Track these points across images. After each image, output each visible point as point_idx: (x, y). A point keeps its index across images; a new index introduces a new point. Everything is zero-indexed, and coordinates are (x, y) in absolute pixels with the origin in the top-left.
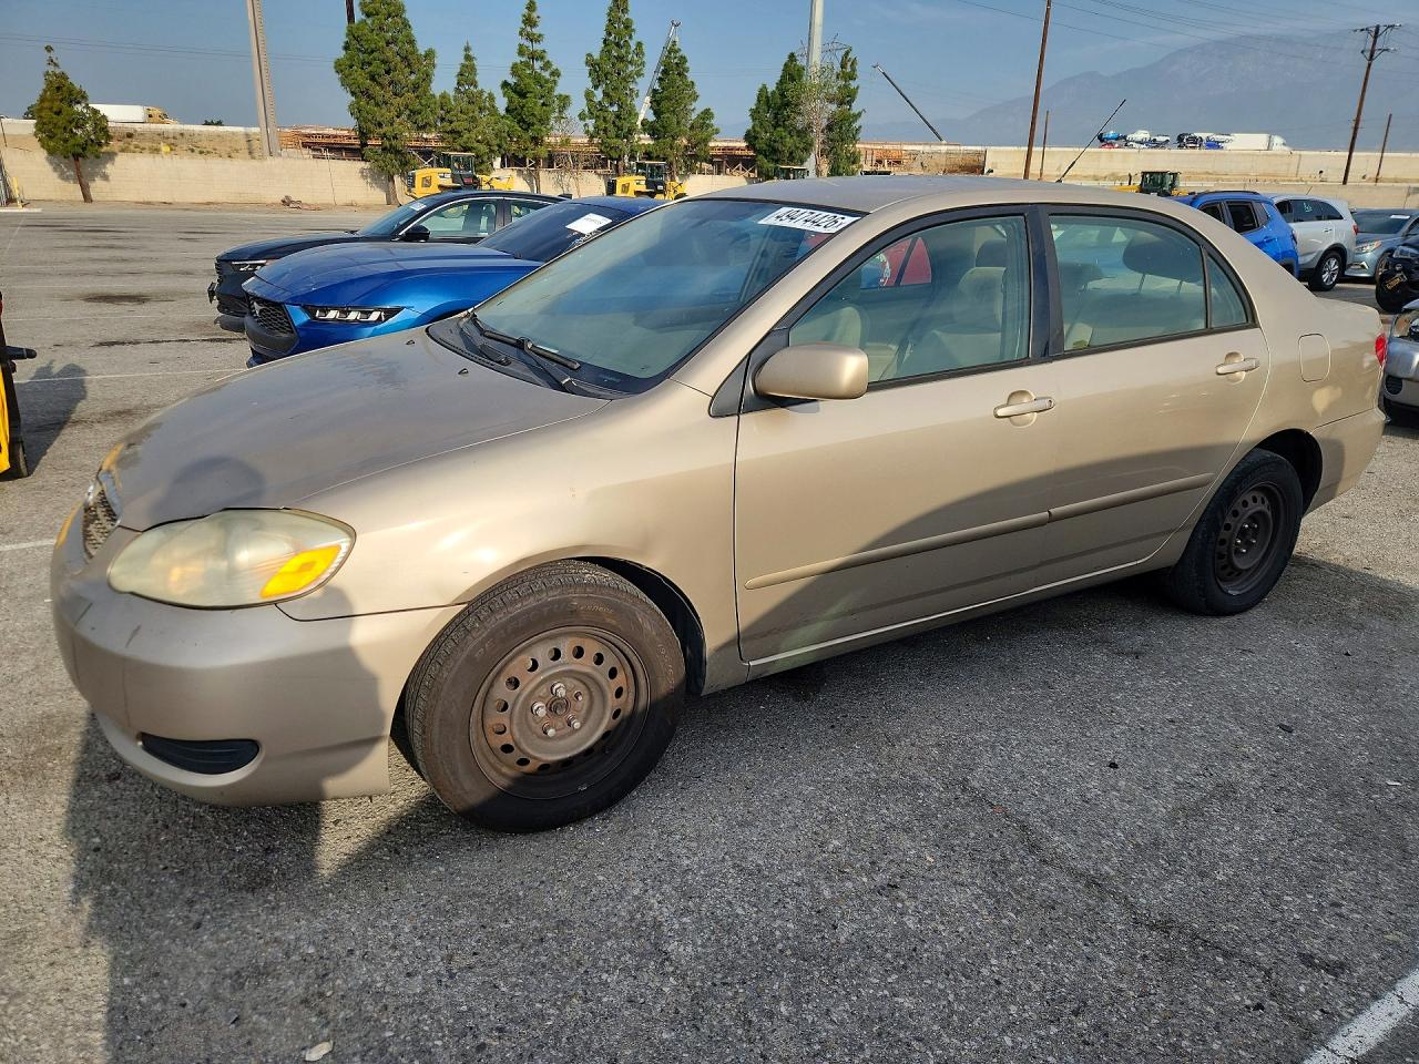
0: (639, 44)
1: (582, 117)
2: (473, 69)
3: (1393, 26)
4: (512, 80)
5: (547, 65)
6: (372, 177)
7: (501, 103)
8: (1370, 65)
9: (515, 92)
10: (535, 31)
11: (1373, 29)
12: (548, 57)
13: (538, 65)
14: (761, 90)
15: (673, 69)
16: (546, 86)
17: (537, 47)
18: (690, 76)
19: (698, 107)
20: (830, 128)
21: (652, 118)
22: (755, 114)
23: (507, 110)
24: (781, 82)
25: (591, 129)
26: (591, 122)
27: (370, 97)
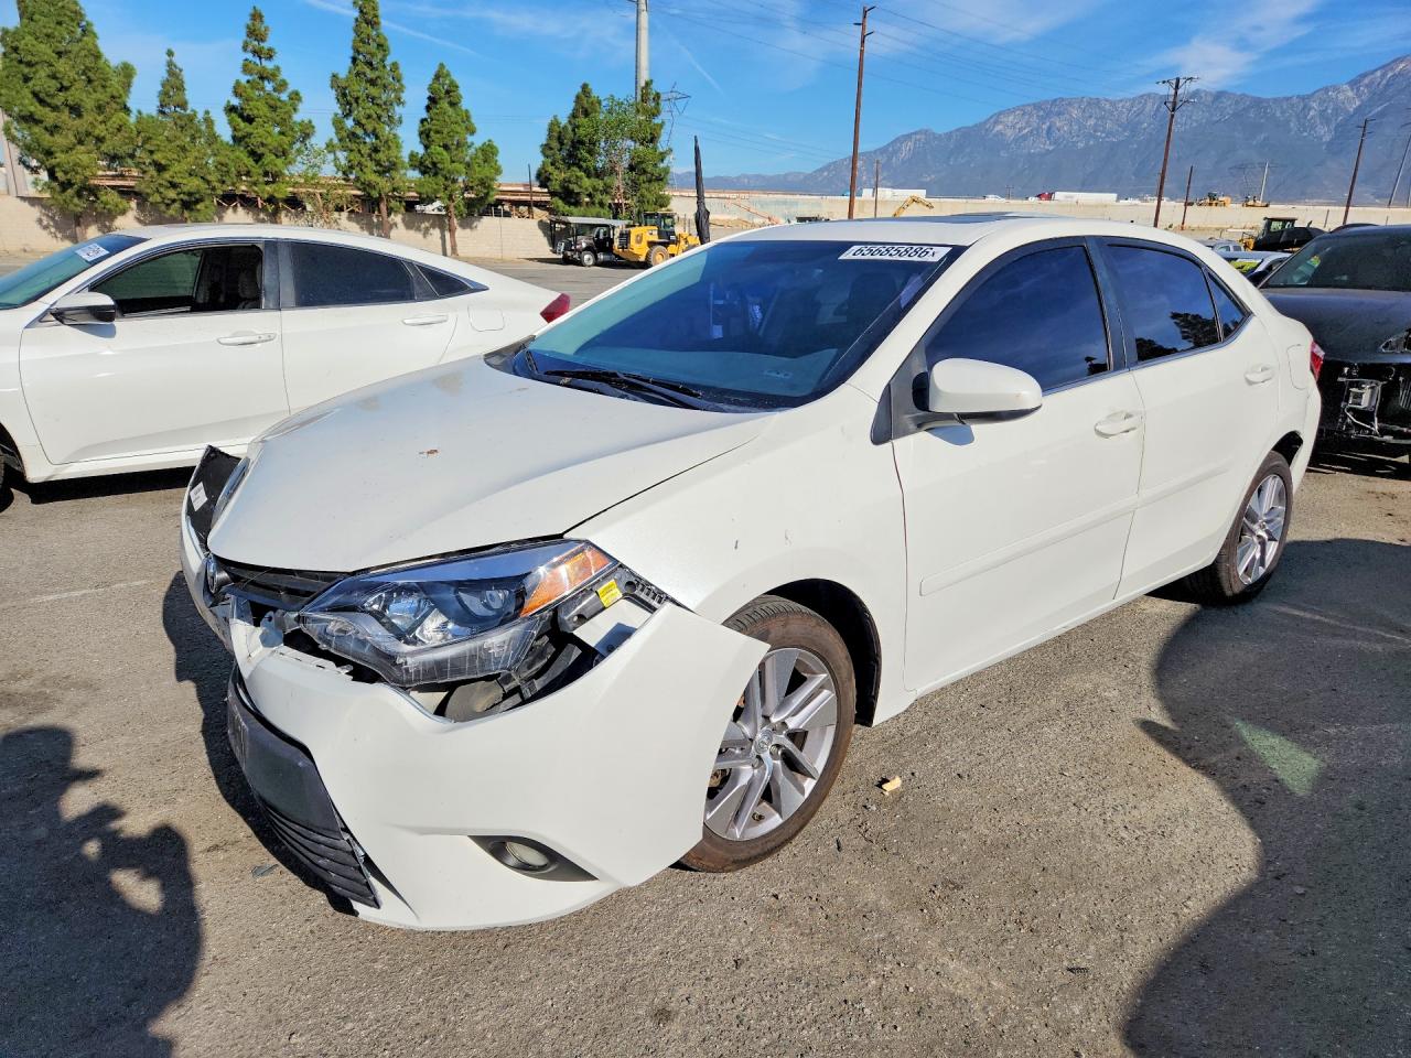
0: (395, 66)
1: (330, 147)
2: (180, 88)
3: (1191, 79)
4: (235, 102)
5: (282, 86)
6: (57, 226)
7: (224, 131)
8: (1173, 116)
9: (241, 116)
10: (266, 45)
11: (1174, 82)
12: (283, 75)
13: (269, 86)
14: (552, 124)
15: (443, 95)
16: (281, 111)
17: (269, 65)
18: (465, 105)
19: (477, 141)
20: (632, 168)
21: (420, 150)
22: (546, 149)
23: (234, 138)
24: (574, 116)
25: (343, 162)
26: (342, 156)
27: (38, 122)
